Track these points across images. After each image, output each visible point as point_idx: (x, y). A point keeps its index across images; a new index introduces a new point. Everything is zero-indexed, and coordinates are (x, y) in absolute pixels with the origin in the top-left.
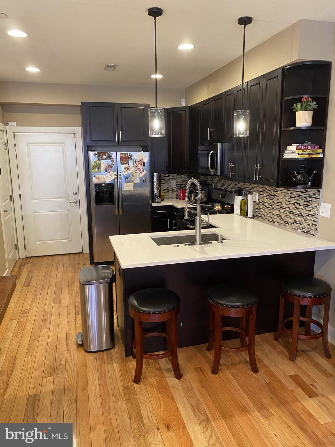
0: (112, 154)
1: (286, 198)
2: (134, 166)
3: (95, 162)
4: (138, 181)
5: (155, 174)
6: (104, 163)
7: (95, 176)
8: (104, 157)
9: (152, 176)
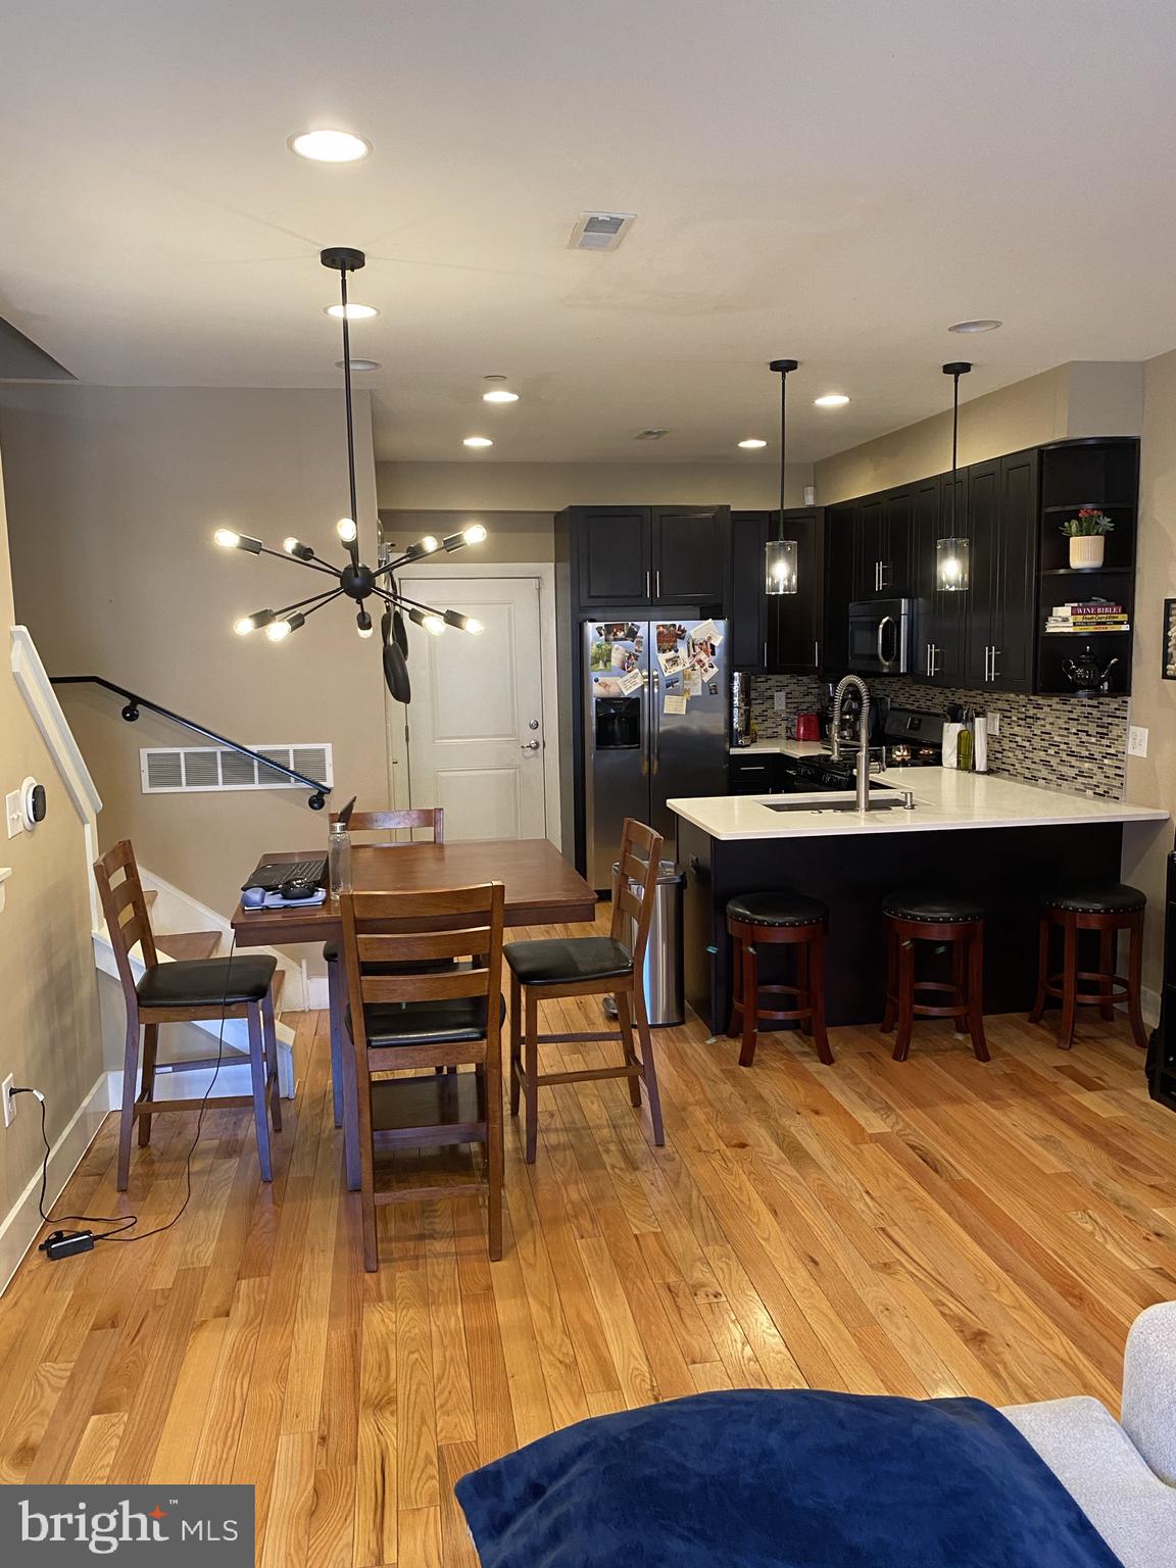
0: (638, 627)
1: (1061, 722)
2: (689, 656)
3: (599, 646)
4: (697, 691)
5: (736, 674)
6: (618, 651)
7: (596, 680)
8: (621, 634)
9: (731, 679)
